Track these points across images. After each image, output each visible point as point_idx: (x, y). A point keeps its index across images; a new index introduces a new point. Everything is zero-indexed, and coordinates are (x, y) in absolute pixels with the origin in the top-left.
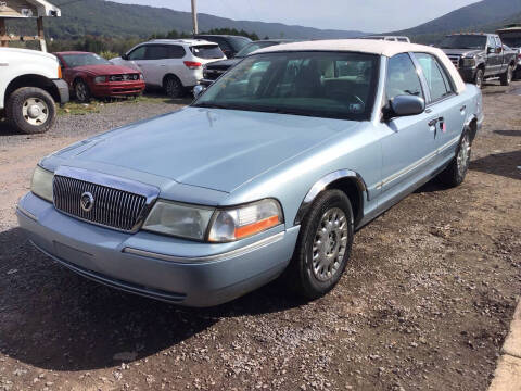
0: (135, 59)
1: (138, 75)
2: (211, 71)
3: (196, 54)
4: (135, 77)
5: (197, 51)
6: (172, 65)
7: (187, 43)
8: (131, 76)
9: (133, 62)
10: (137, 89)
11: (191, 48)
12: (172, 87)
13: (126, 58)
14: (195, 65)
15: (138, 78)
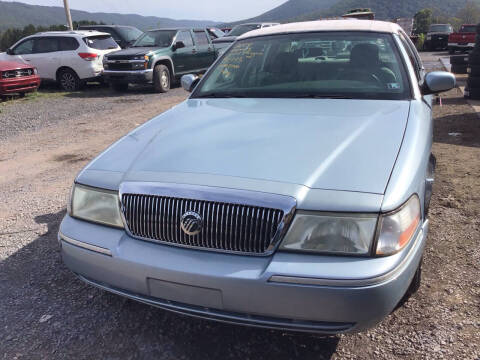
0: (21, 53)
1: (32, 70)
2: (113, 61)
3: (90, 45)
4: (29, 72)
5: (91, 42)
6: (66, 57)
7: (80, 34)
8: (25, 71)
9: (20, 57)
10: (32, 85)
11: (84, 39)
12: (67, 80)
13: (12, 53)
14: (91, 57)
15: (33, 73)
